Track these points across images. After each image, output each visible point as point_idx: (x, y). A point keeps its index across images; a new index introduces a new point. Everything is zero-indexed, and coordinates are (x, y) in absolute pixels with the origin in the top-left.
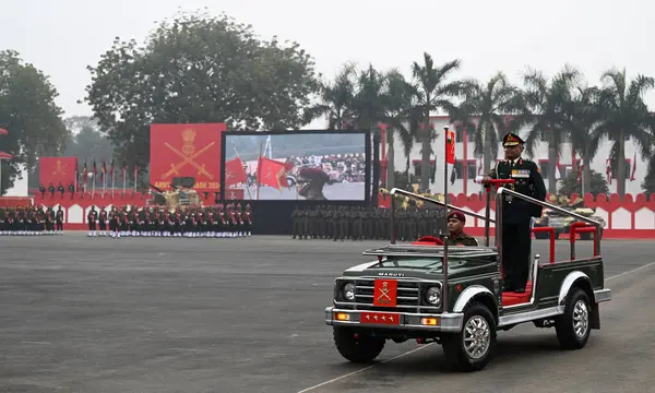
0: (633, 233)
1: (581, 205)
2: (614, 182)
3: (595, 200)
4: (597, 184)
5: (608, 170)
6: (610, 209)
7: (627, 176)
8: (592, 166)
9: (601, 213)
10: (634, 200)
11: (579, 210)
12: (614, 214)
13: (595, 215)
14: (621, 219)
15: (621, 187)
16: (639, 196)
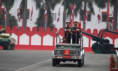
0: (30, 47)
1: (4, 32)
2: (21, 20)
3: (11, 30)
4: (12, 21)
5: (19, 14)
6: (19, 35)
7: (28, 18)
8: (10, 12)
9: (14, 36)
10: (31, 30)
11: (3, 34)
12: (20, 37)
13: (11, 37)
14: (24, 40)
15: (25, 23)
16: (34, 28)
